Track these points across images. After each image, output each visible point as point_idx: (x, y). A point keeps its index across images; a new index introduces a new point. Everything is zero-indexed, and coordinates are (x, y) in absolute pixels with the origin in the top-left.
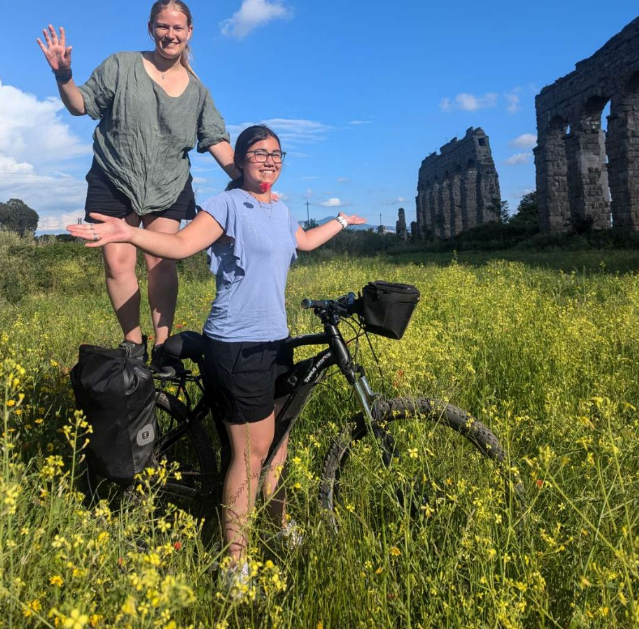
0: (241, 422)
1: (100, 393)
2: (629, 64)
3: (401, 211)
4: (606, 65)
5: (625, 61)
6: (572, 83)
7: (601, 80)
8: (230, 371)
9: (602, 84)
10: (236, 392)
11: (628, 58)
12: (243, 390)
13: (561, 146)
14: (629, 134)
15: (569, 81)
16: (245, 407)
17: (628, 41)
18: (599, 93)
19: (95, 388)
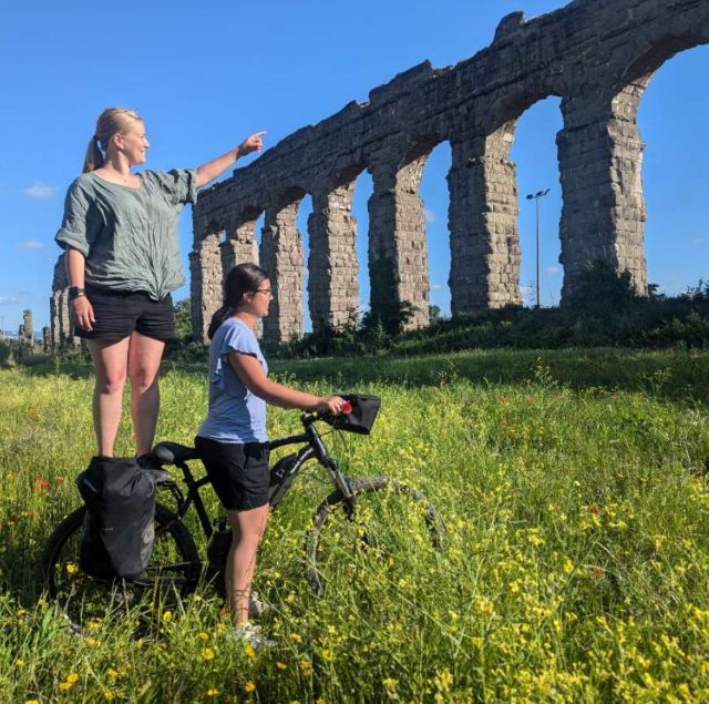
0: (249, 508)
1: (126, 498)
2: (283, 178)
3: (27, 313)
4: (262, 176)
5: (279, 175)
6: (229, 190)
7: (257, 191)
8: (242, 467)
9: (257, 195)
10: (247, 484)
11: (282, 173)
12: (253, 482)
13: (216, 253)
14: (281, 248)
15: (226, 188)
16: (253, 496)
17: (283, 156)
18: (255, 203)
19: (122, 493)
